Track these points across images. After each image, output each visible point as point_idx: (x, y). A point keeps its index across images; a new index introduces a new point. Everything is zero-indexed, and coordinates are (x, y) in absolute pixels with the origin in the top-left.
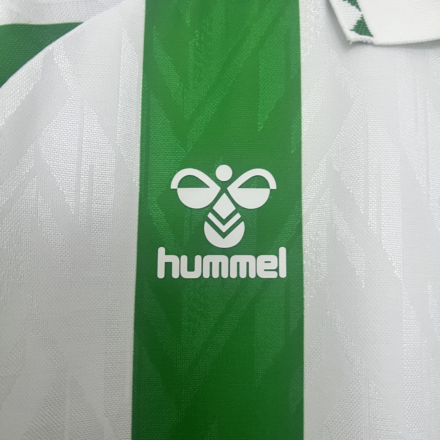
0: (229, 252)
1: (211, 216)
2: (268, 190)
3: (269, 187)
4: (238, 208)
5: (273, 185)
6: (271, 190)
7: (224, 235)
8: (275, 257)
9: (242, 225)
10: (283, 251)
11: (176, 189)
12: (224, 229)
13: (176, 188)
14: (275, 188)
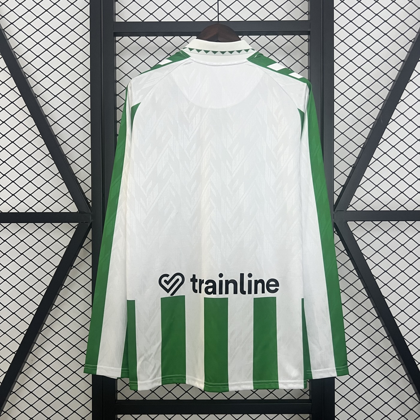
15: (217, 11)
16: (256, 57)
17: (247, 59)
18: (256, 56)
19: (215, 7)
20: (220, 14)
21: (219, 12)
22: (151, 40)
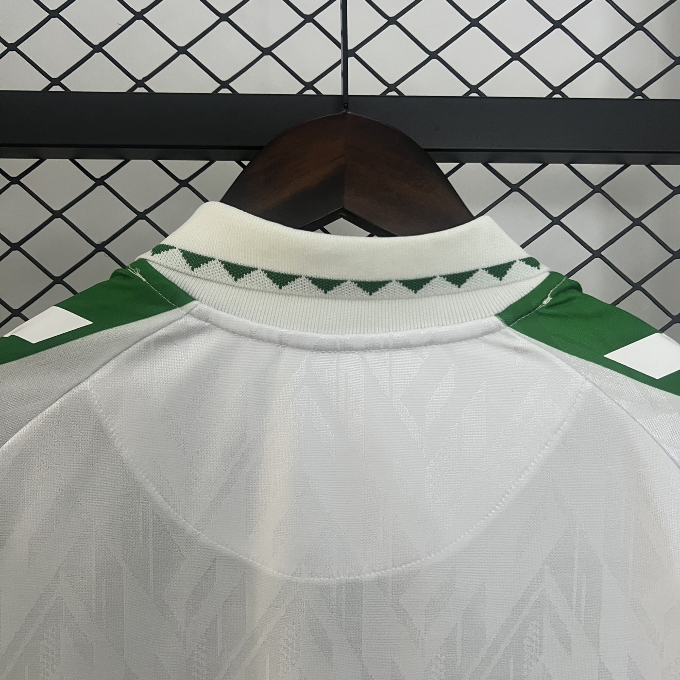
15: (339, 39)
16: (549, 306)
17: (499, 315)
18: (545, 302)
19: (331, 19)
20: (353, 53)
21: (350, 47)
22: (14, 174)
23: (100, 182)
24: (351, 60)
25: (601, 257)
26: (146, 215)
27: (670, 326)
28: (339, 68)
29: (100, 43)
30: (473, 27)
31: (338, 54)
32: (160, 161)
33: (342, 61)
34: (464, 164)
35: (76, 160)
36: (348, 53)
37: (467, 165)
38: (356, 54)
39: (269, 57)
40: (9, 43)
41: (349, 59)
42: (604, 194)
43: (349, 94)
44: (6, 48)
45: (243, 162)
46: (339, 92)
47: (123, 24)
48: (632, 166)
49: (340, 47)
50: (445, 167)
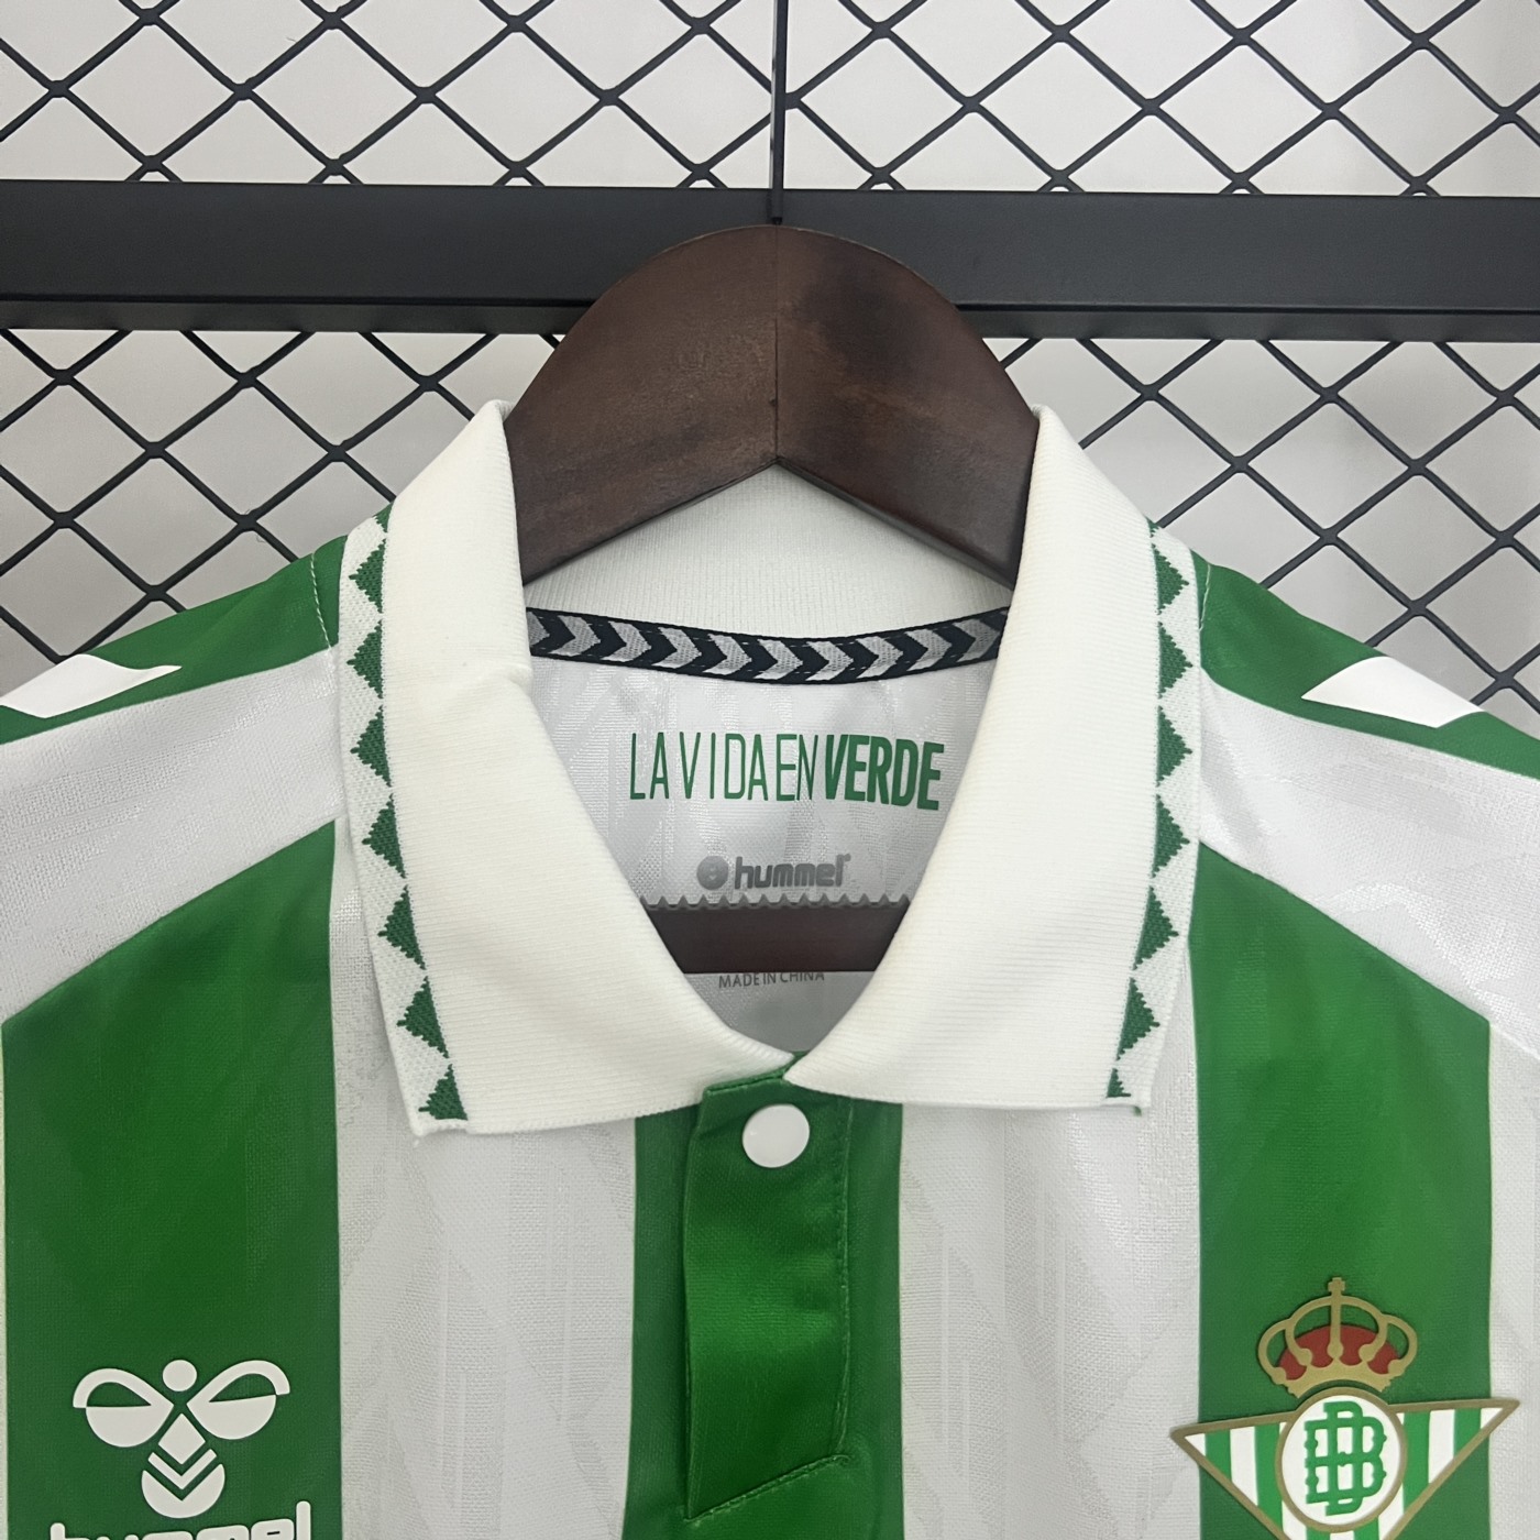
0: (193, 1525)
1: (154, 1459)
2: (274, 1397)
3: (274, 1393)
4: (211, 1441)
5: (282, 1386)
6: (278, 1398)
7: (181, 1494)
8: (290, 1522)
9: (219, 1472)
10: (303, 1509)
11: (84, 1410)
12: (182, 1482)
13: (84, 1405)
14: (287, 1391)
15: (769, 73)
19: (750, 27)
20: (795, 100)
22: (61, 364)
23: (248, 379)
24: (793, 116)
25: (1338, 543)
26: (348, 452)
27: (1491, 695)
28: (767, 131)
29: (250, 80)
30: (1058, 44)
31: (764, 103)
32: (376, 335)
33: (772, 118)
34: (1038, 341)
35: (195, 332)
36: (785, 100)
37: (1045, 344)
38: (802, 103)
39: (614, 108)
40: (52, 79)
41: (788, 112)
42: (1344, 406)
43: (785, 187)
44: (47, 91)
45: (556, 336)
46: (766, 184)
47: (298, 39)
48: (1406, 345)
49: (768, 88)
50: (1001, 347)
